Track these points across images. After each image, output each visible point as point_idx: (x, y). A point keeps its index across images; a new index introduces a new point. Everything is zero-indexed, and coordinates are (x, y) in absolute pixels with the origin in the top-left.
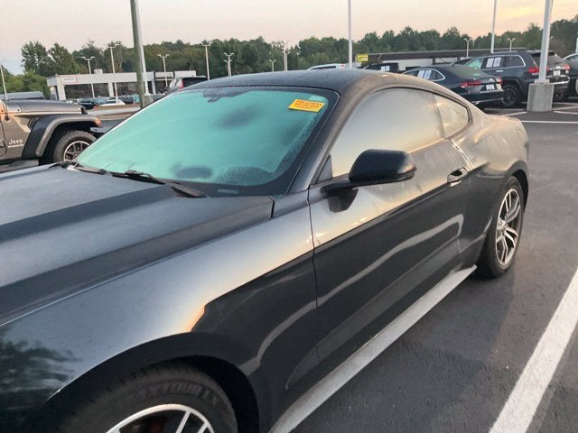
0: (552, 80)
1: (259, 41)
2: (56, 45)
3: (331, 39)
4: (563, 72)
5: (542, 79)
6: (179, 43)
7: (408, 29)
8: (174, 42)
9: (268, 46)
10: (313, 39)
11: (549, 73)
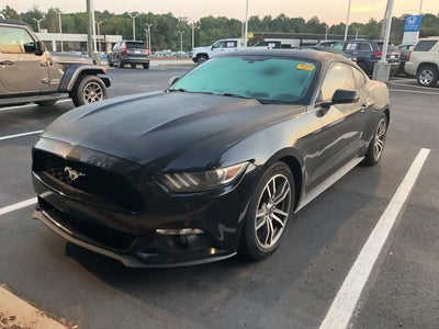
0: (390, 62)
1: (169, 16)
2: (8, 7)
3: (224, 18)
4: (396, 56)
5: (384, 60)
6: (106, 12)
7: (283, 15)
8: (102, 11)
9: (176, 20)
10: (210, 17)
11: (388, 56)
